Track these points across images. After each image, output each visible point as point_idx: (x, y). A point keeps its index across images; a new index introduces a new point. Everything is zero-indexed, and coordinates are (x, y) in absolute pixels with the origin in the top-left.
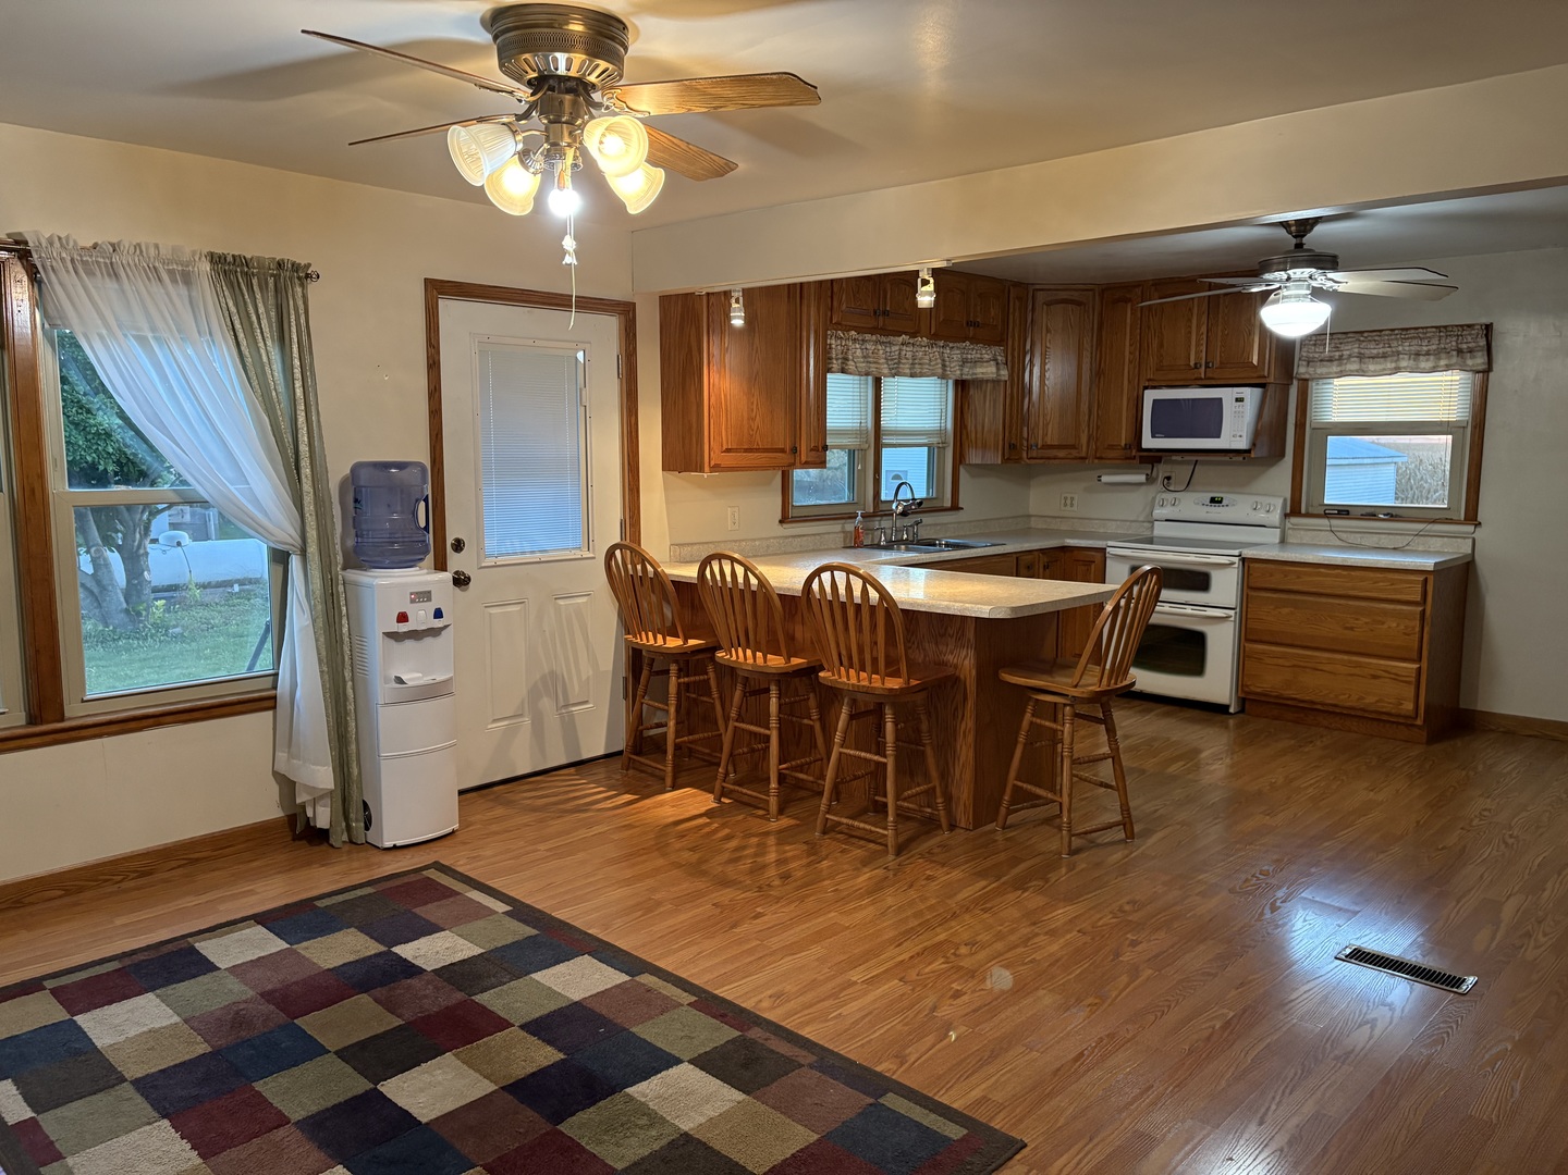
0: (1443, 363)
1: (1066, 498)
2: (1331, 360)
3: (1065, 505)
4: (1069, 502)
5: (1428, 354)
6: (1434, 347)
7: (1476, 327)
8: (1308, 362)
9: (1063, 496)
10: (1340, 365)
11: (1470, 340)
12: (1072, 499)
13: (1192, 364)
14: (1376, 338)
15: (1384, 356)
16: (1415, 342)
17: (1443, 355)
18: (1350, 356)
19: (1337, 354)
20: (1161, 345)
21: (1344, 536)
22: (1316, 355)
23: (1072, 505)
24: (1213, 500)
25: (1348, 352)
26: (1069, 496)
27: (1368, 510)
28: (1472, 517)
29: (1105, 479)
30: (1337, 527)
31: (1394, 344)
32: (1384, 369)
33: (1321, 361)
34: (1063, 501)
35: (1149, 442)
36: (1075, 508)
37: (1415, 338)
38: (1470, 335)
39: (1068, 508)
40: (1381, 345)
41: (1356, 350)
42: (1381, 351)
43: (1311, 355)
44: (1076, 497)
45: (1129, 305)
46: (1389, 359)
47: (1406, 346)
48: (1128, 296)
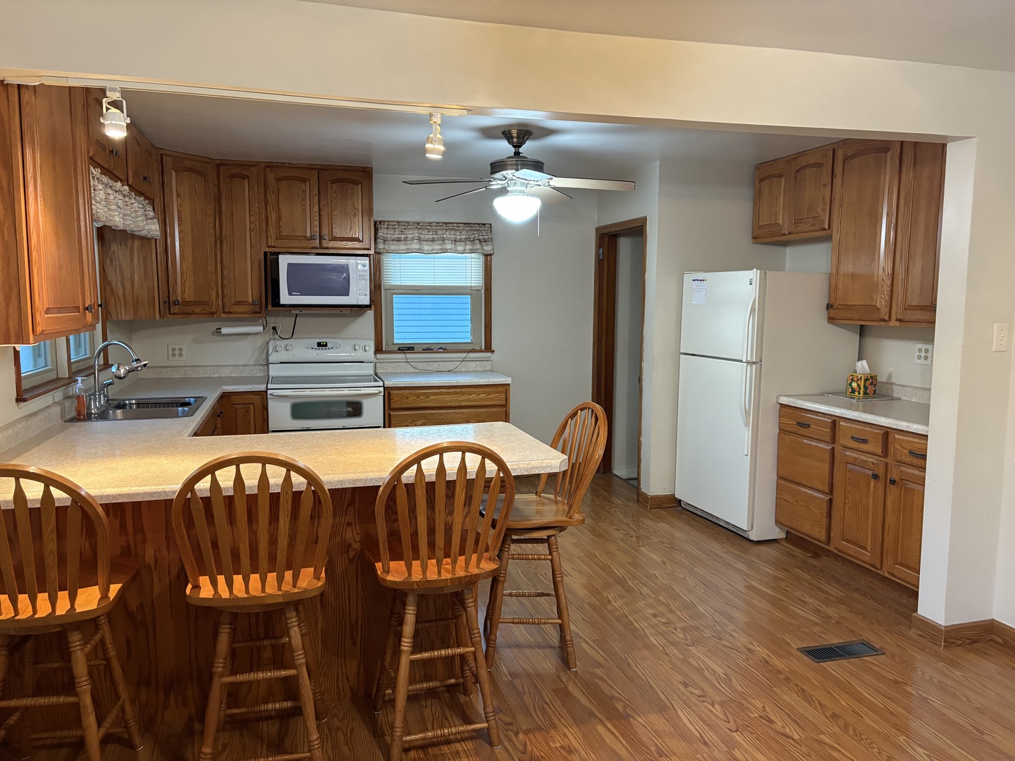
0: (468, 247)
1: (174, 350)
2: (399, 240)
3: (174, 355)
4: (177, 352)
5: (461, 241)
6: (464, 237)
7: (487, 226)
8: (384, 241)
9: (170, 347)
10: (406, 245)
11: (484, 234)
12: (181, 350)
13: (308, 235)
14: (428, 227)
15: (433, 240)
16: (453, 232)
17: (468, 243)
18: (413, 239)
19: (403, 236)
20: (280, 219)
21: (416, 365)
22: (389, 236)
23: (181, 355)
24: (319, 345)
25: (411, 236)
26: (177, 347)
27: (426, 346)
28: (488, 348)
29: (224, 331)
30: (411, 359)
31: (440, 232)
32: (433, 250)
33: (393, 240)
34: (171, 352)
35: (285, 298)
36: (184, 357)
37: (452, 229)
38: (485, 230)
39: (177, 357)
40: (431, 233)
41: (417, 235)
42: (431, 236)
43: (385, 235)
44: (185, 348)
45: (247, 180)
46: (436, 242)
47: (447, 235)
48: (246, 173)
